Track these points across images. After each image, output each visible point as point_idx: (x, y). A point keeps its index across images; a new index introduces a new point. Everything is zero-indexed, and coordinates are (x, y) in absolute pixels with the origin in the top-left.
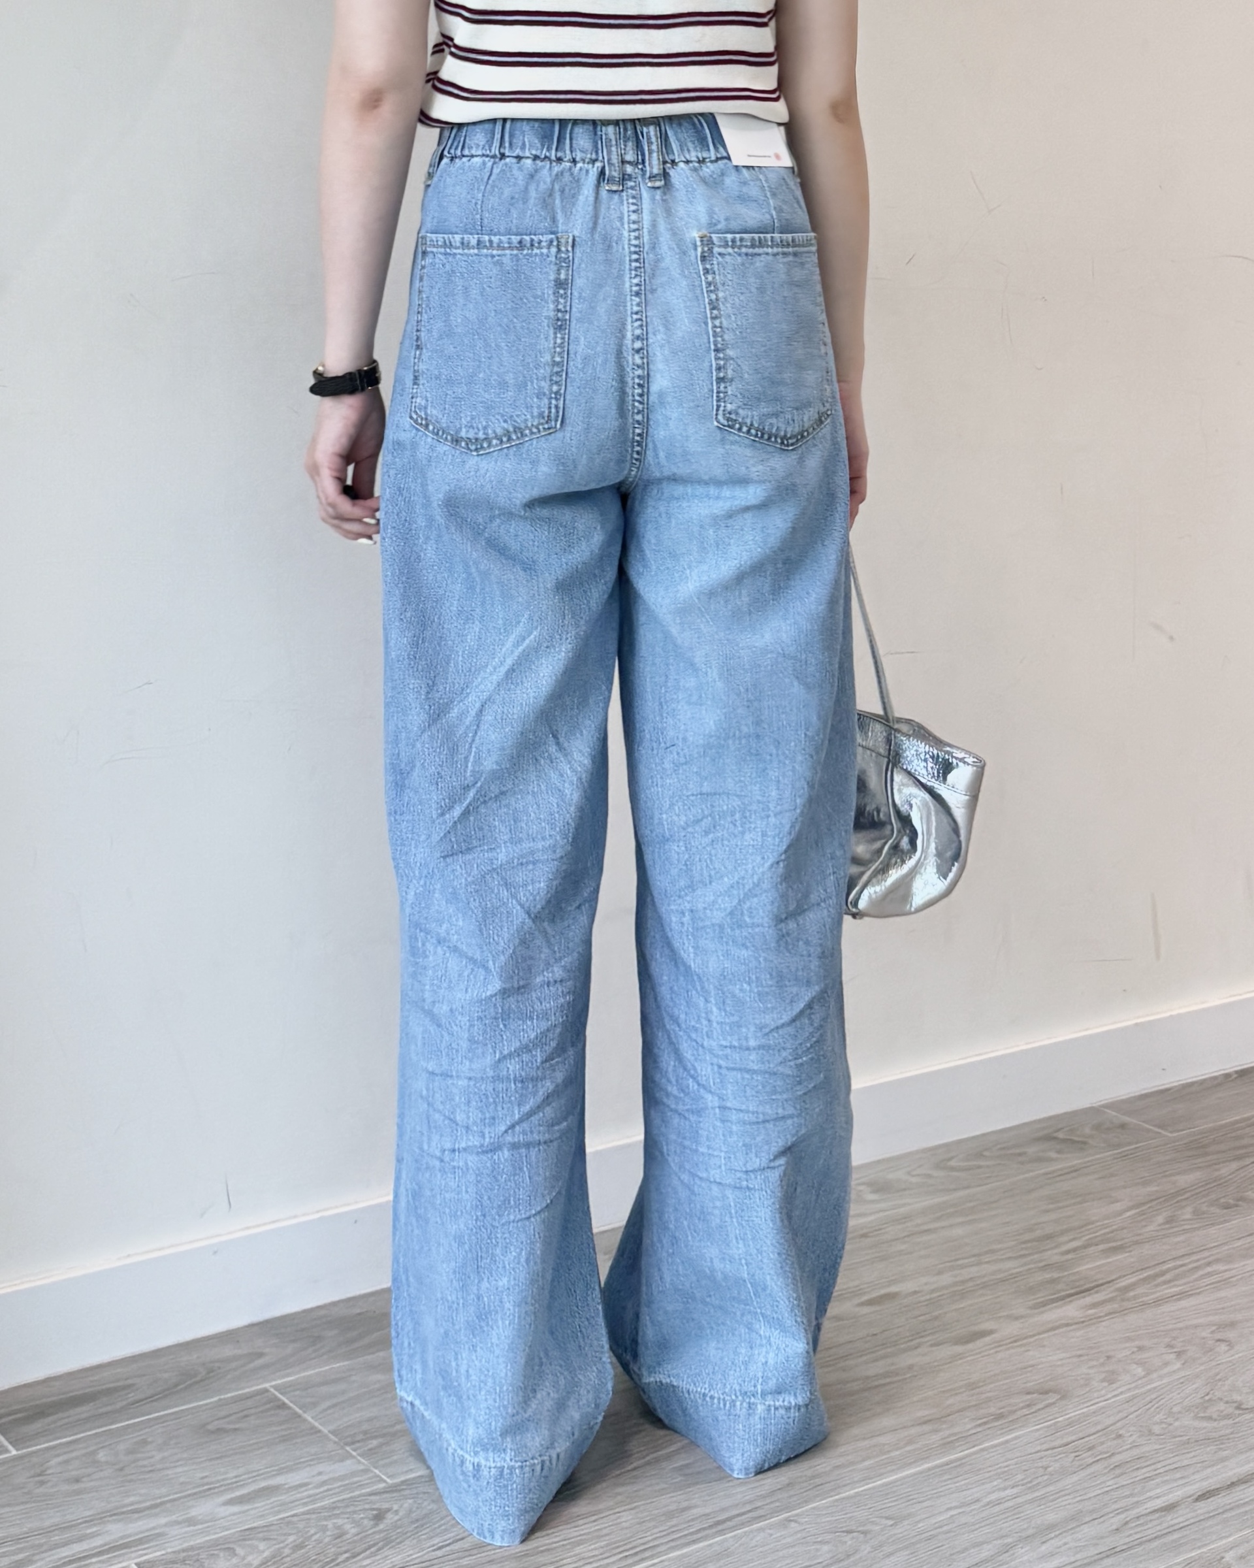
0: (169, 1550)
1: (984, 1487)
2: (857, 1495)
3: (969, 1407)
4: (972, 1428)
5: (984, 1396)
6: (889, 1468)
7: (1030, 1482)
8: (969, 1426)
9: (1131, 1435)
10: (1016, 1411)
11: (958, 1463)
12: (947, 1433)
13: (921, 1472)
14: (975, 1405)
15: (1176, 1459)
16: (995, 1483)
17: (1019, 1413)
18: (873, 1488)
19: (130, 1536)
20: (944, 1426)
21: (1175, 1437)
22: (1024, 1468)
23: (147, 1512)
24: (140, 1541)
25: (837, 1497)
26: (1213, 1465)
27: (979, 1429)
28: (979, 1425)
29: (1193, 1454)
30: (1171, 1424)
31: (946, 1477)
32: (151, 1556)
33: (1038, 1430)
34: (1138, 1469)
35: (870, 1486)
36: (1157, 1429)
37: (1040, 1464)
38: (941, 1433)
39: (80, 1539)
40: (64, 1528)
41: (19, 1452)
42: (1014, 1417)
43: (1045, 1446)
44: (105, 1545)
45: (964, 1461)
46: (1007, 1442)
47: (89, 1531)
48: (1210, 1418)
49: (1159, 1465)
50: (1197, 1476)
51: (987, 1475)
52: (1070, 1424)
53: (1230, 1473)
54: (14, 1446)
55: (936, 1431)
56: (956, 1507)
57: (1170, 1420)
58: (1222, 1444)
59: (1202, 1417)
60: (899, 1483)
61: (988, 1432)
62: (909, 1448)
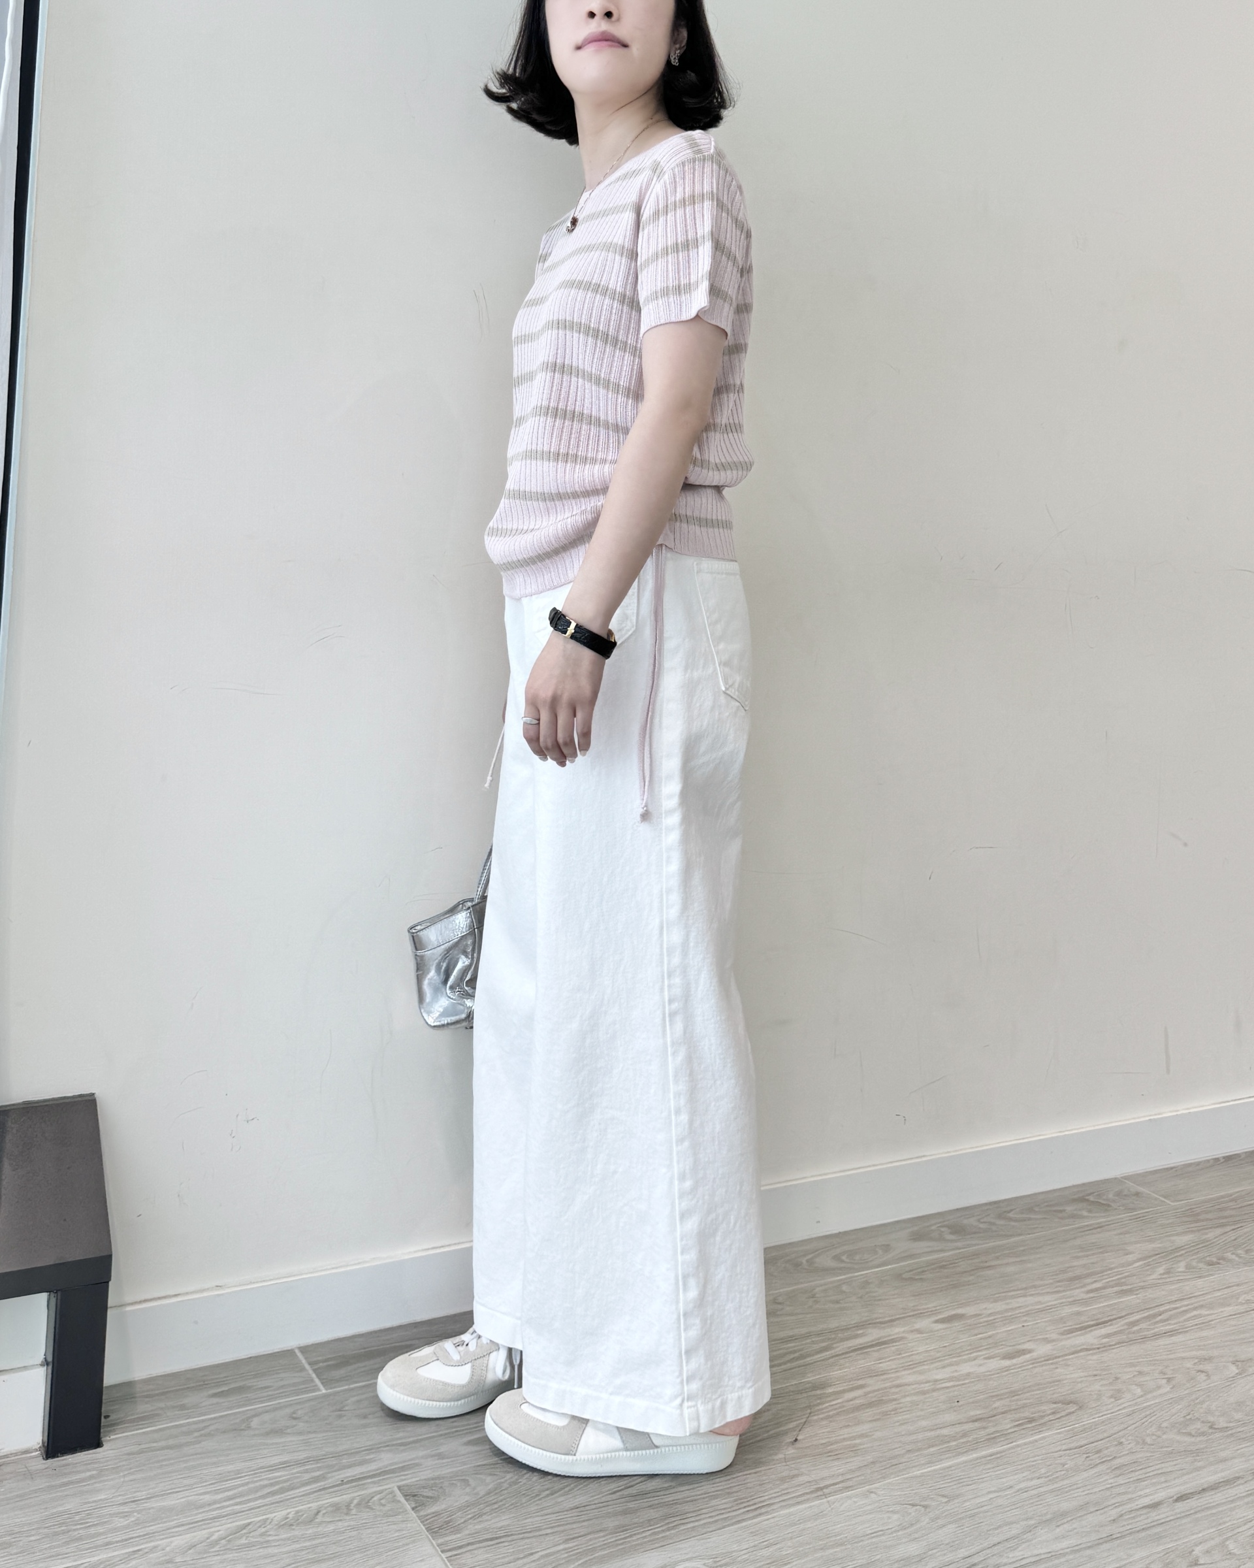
0: (423, 1478)
1: (1016, 1477)
2: (922, 1475)
3: (1010, 1411)
4: (1010, 1428)
5: (1019, 1403)
6: (947, 1455)
7: (1051, 1475)
8: (1009, 1426)
9: (1129, 1444)
10: (1044, 1416)
11: (999, 1455)
12: (993, 1429)
13: (971, 1461)
14: (1014, 1410)
15: (1163, 1465)
16: (1024, 1475)
17: (1047, 1419)
18: (935, 1470)
19: (396, 1463)
20: (990, 1424)
21: (1162, 1448)
22: (1048, 1463)
23: (410, 1446)
24: (403, 1469)
25: (907, 1475)
26: (1191, 1473)
27: (1016, 1429)
28: (1017, 1426)
29: (1175, 1463)
30: (1159, 1437)
31: (989, 1466)
32: (409, 1481)
33: (1059, 1433)
34: (1132, 1471)
35: (933, 1468)
36: (1148, 1440)
37: (1059, 1461)
38: (988, 1430)
39: (362, 1463)
40: (352, 1453)
41: (329, 1391)
42: (1043, 1421)
43: (1064, 1447)
44: (377, 1470)
45: (1003, 1454)
46: (1036, 1441)
47: (367, 1457)
48: (1190, 1434)
49: (1149, 1470)
50: (1176, 1481)
51: (1020, 1467)
52: (1084, 1431)
53: (1203, 1481)
54: (324, 1386)
55: (984, 1428)
56: (995, 1492)
57: (1159, 1433)
58: (1198, 1456)
59: (1183, 1433)
60: (953, 1468)
61: (1023, 1432)
62: (962, 1441)
